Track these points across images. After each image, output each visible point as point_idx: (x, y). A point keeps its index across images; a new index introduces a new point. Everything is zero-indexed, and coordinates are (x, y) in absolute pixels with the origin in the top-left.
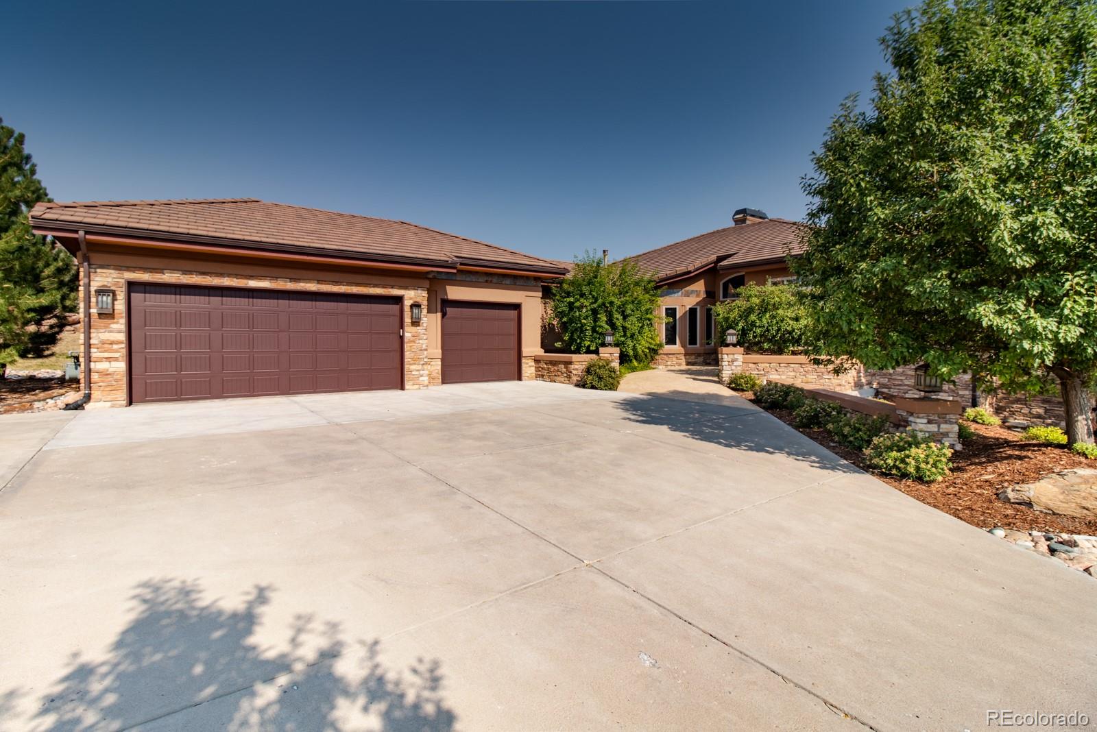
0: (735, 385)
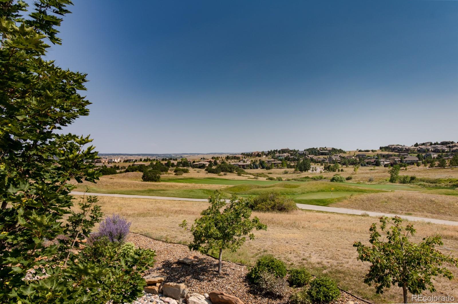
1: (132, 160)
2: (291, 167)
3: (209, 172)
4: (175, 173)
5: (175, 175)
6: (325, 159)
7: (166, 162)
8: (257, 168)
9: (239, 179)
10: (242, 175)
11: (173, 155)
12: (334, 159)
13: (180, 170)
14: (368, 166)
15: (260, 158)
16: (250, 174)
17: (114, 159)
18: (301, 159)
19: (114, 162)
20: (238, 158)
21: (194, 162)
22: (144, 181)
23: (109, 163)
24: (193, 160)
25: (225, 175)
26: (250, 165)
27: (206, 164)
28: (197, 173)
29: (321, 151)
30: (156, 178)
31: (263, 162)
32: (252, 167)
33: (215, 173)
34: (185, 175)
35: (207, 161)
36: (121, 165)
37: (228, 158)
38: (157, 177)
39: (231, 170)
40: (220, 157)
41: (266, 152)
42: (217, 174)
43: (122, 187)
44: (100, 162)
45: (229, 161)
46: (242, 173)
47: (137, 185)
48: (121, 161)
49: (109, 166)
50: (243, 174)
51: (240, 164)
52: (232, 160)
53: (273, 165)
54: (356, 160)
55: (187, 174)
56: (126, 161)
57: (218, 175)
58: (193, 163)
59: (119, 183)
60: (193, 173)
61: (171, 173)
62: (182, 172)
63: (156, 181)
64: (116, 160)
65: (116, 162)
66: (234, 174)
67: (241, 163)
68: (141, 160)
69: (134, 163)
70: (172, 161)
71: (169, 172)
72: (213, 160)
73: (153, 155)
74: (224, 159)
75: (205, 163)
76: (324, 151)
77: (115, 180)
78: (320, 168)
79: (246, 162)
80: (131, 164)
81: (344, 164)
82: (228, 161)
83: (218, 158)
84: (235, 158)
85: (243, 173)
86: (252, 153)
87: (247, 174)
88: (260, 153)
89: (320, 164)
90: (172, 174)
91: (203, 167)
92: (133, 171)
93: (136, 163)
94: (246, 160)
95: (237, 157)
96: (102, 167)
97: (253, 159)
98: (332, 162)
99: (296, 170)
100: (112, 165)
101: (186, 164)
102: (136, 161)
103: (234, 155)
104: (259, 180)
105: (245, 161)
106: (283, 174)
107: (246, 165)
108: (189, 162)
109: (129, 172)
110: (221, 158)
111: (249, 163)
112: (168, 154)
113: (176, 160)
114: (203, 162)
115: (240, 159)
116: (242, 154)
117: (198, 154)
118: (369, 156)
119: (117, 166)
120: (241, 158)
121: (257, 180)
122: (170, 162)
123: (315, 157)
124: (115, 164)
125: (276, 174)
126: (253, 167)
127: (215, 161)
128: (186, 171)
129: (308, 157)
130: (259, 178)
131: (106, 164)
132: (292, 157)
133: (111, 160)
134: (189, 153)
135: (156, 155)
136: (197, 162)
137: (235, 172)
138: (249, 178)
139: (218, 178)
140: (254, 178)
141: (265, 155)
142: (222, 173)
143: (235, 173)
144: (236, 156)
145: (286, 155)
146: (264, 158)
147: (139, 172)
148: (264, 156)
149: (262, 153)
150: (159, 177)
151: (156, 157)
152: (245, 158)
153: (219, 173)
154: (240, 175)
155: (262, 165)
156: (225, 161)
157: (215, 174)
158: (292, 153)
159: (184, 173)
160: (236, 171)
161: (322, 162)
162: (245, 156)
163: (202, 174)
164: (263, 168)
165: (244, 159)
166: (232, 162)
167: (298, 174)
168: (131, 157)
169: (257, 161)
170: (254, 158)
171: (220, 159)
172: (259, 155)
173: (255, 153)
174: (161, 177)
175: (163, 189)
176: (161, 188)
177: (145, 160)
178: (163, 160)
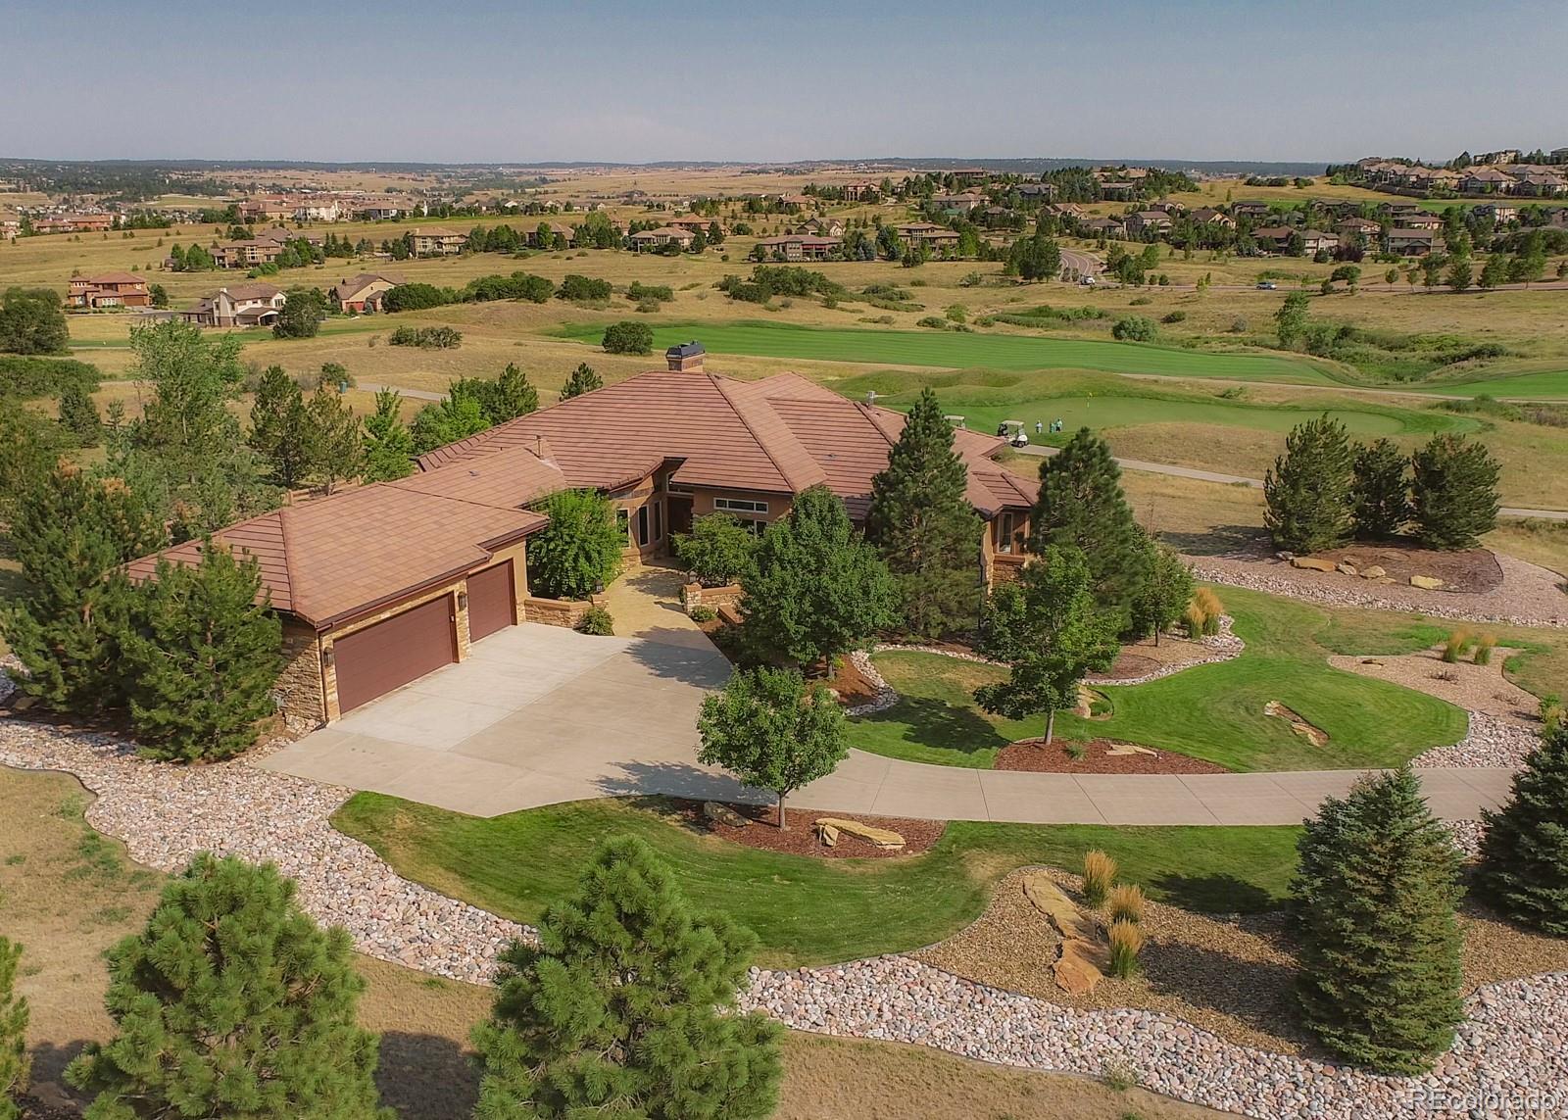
0: (696, 617)
1: (387, 211)
2: (993, 256)
3: (735, 296)
6: (1115, 223)
8: (870, 257)
9: (838, 327)
10: (840, 304)
12: (1148, 222)
14: (1260, 256)
15: (875, 210)
16: (863, 295)
17: (317, 207)
18: (1028, 218)
21: (634, 229)
23: (297, 222)
25: (786, 306)
27: (682, 239)
29: (1104, 185)
30: (641, 343)
31: (891, 231)
32: (852, 254)
33: (753, 302)
35: (681, 225)
37: (749, 204)
38: (646, 341)
39: (803, 289)
40: (717, 193)
45: (761, 222)
48: (343, 214)
50: (842, 301)
51: (806, 239)
53: (928, 245)
54: (1225, 228)
56: (363, 217)
57: (767, 309)
58: (629, 233)
63: (641, 352)
64: (323, 213)
66: (814, 302)
70: (554, 226)
72: (703, 220)
74: (736, 204)
75: (676, 233)
76: (1118, 185)
78: (1093, 259)
79: (829, 233)
81: (1178, 246)
82: (756, 221)
84: (780, 206)
85: (839, 295)
87: (851, 296)
88: (874, 188)
89: (1094, 242)
94: (825, 221)
95: (787, 204)
97: (851, 214)
98: (1137, 234)
99: (1006, 273)
101: (605, 235)
102: (401, 214)
104: (896, 328)
105: (824, 225)
106: (965, 286)
107: (830, 244)
110: (722, 198)
111: (839, 233)
114: (668, 231)
116: (807, 189)
118: (1276, 211)
121: (889, 328)
123: (1080, 212)
125: (940, 286)
126: (857, 254)
129: (1057, 209)
132: (997, 209)
136: (643, 227)
137: (814, 293)
138: (863, 320)
139: (769, 323)
140: (879, 320)
141: (894, 194)
142: (776, 300)
143: (816, 299)
145: (973, 199)
148: (892, 200)
149: (881, 187)
150: (649, 343)
152: (818, 210)
153: (766, 301)
154: (833, 307)
155: (888, 245)
156: (746, 220)
157: (754, 306)
158: (997, 192)
160: (817, 290)
161: (1103, 233)
162: (820, 203)
163: (716, 303)
164: (892, 257)
165: (818, 218)
167: (1015, 292)
169: (865, 224)
171: (721, 207)
172: (869, 197)
173: (854, 185)
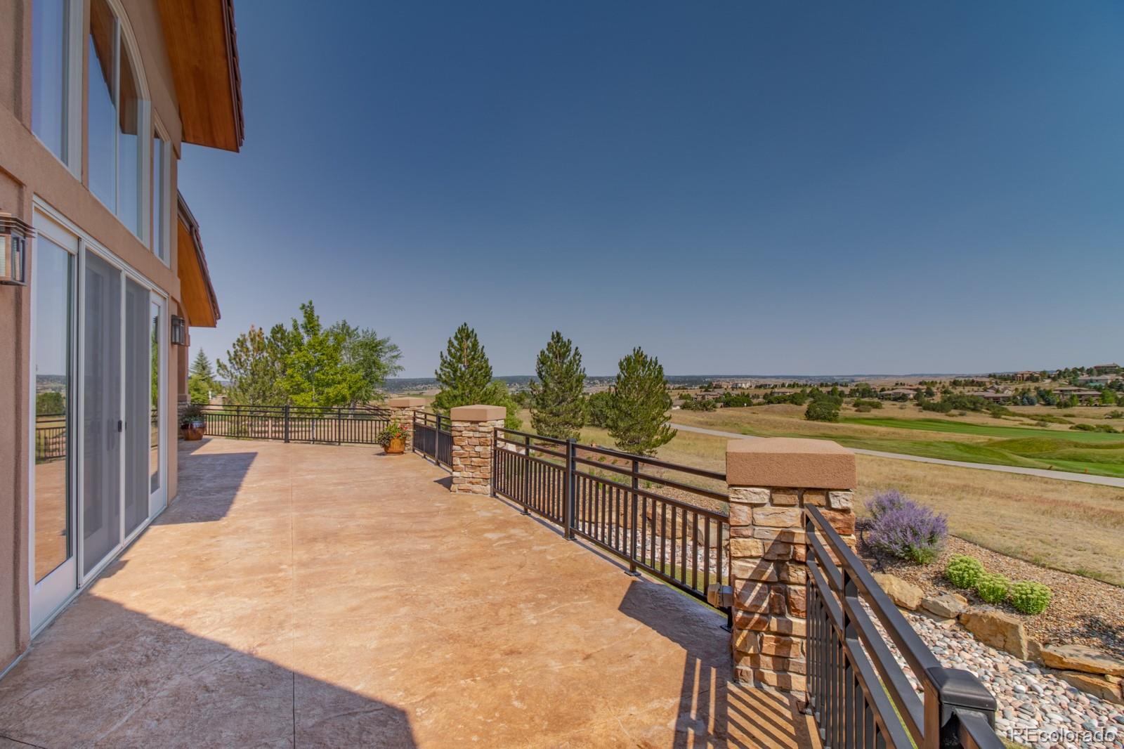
1: (769, 385)
3: (925, 409)
4: (856, 409)
5: (856, 411)
7: (830, 389)
8: (1031, 403)
9: (1006, 426)
10: (1003, 416)
11: (838, 378)
13: (864, 403)
15: (1036, 384)
16: (1023, 416)
17: (741, 384)
19: (740, 388)
20: (980, 384)
21: (883, 390)
22: (808, 419)
23: (733, 388)
24: (882, 387)
25: (961, 415)
26: (1014, 397)
27: (909, 394)
28: (900, 410)
30: (830, 415)
31: (1048, 392)
32: (1019, 402)
33: (938, 411)
34: (875, 413)
35: (911, 389)
36: (753, 392)
37: (955, 383)
38: (834, 414)
39: (975, 407)
40: (938, 382)
41: (1053, 372)
42: (942, 412)
43: (775, 427)
44: (721, 387)
45: (960, 389)
46: (1000, 412)
47: (799, 426)
48: (751, 386)
49: (734, 393)
50: (1005, 415)
51: (986, 394)
52: (966, 388)
53: (1076, 398)
55: (878, 410)
56: (760, 387)
57: (947, 415)
58: (880, 392)
59: (769, 421)
60: (889, 409)
61: (848, 407)
62: (869, 407)
63: (830, 420)
64: (744, 385)
65: (743, 388)
66: (983, 414)
67: (991, 394)
68: (783, 385)
69: (773, 391)
70: (840, 388)
71: (844, 405)
72: (924, 388)
73: (801, 378)
74: (947, 384)
75: (906, 392)
77: (761, 416)
79: (1003, 393)
80: (769, 391)
82: (956, 389)
83: (933, 383)
84: (972, 383)
85: (1004, 412)
86: (1016, 374)
87: (1014, 414)
88: (1036, 375)
90: (850, 409)
91: (903, 399)
92: (779, 403)
93: (776, 390)
94: (1001, 387)
95: (977, 382)
96: (724, 394)
97: (1020, 387)
100: (738, 392)
101: (866, 392)
102: (776, 386)
103: (971, 379)
104: (1050, 428)
105: (1000, 389)
106: (1110, 418)
107: (1003, 397)
108: (873, 390)
109: (772, 403)
110: (940, 383)
111: (1009, 393)
112: (827, 376)
113: (846, 386)
114: (901, 390)
115: (985, 385)
116: (990, 376)
117: (886, 376)
119: (746, 394)
120: (987, 384)
121: (1046, 429)
122: (836, 389)
124: (743, 391)
125: (1090, 417)
126: (1022, 402)
127: (928, 388)
128: (877, 406)
130: (1049, 424)
131: (730, 390)
133: (737, 384)
134: (866, 374)
135: (805, 377)
136: (888, 390)
137: (984, 410)
138: (1022, 424)
139: (948, 421)
140: (1036, 425)
141: (1049, 377)
142: (953, 412)
143: (985, 413)
144: (975, 379)
145: (1109, 377)
146: (1046, 384)
147: (791, 405)
148: (1049, 381)
149: (1040, 374)
150: (836, 415)
151: (807, 381)
152: (997, 383)
153: (947, 412)
154: (999, 418)
155: (1045, 398)
156: (950, 388)
157: (938, 414)
159: (874, 408)
160: (988, 409)
162: (998, 381)
163: (910, 411)
164: (1048, 404)
165: (996, 386)
166: (968, 391)
168: (765, 380)
169: (1029, 390)
170: (1023, 385)
171: (938, 385)
172: (1032, 378)
173: (1022, 374)
174: (839, 414)
175: (849, 435)
176: (844, 434)
177: (790, 386)
178: (822, 385)
